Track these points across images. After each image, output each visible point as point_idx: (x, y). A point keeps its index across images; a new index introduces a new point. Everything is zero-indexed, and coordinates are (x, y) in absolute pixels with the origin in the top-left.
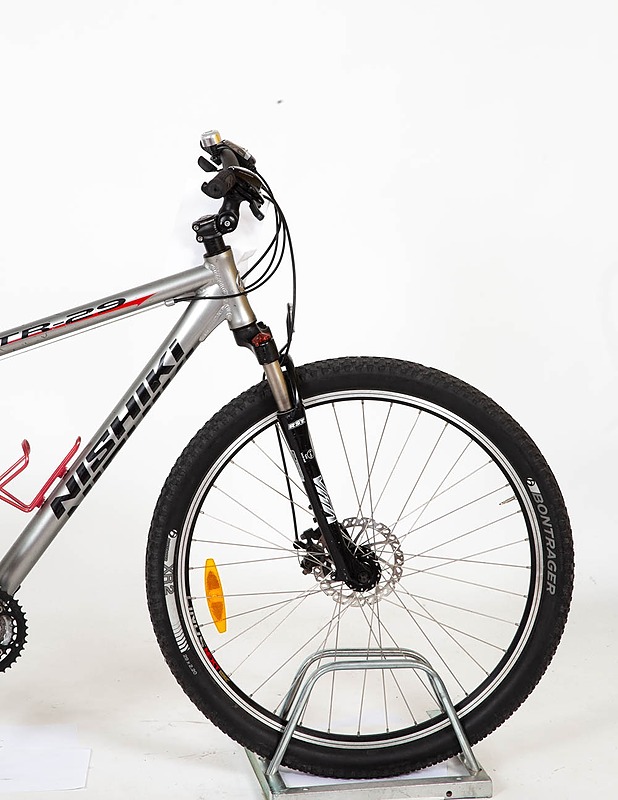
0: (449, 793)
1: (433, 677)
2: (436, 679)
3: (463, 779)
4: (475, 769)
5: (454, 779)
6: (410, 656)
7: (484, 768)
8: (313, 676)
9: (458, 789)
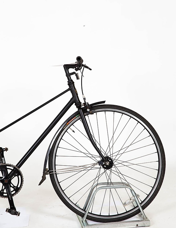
0: (137, 225)
1: (132, 190)
2: (133, 191)
3: (141, 221)
4: (145, 218)
5: (138, 221)
6: (125, 184)
7: (148, 217)
8: (96, 191)
9: (140, 224)
